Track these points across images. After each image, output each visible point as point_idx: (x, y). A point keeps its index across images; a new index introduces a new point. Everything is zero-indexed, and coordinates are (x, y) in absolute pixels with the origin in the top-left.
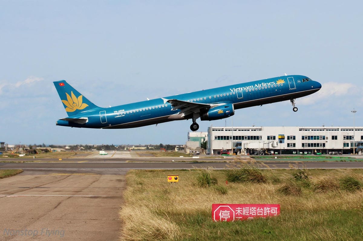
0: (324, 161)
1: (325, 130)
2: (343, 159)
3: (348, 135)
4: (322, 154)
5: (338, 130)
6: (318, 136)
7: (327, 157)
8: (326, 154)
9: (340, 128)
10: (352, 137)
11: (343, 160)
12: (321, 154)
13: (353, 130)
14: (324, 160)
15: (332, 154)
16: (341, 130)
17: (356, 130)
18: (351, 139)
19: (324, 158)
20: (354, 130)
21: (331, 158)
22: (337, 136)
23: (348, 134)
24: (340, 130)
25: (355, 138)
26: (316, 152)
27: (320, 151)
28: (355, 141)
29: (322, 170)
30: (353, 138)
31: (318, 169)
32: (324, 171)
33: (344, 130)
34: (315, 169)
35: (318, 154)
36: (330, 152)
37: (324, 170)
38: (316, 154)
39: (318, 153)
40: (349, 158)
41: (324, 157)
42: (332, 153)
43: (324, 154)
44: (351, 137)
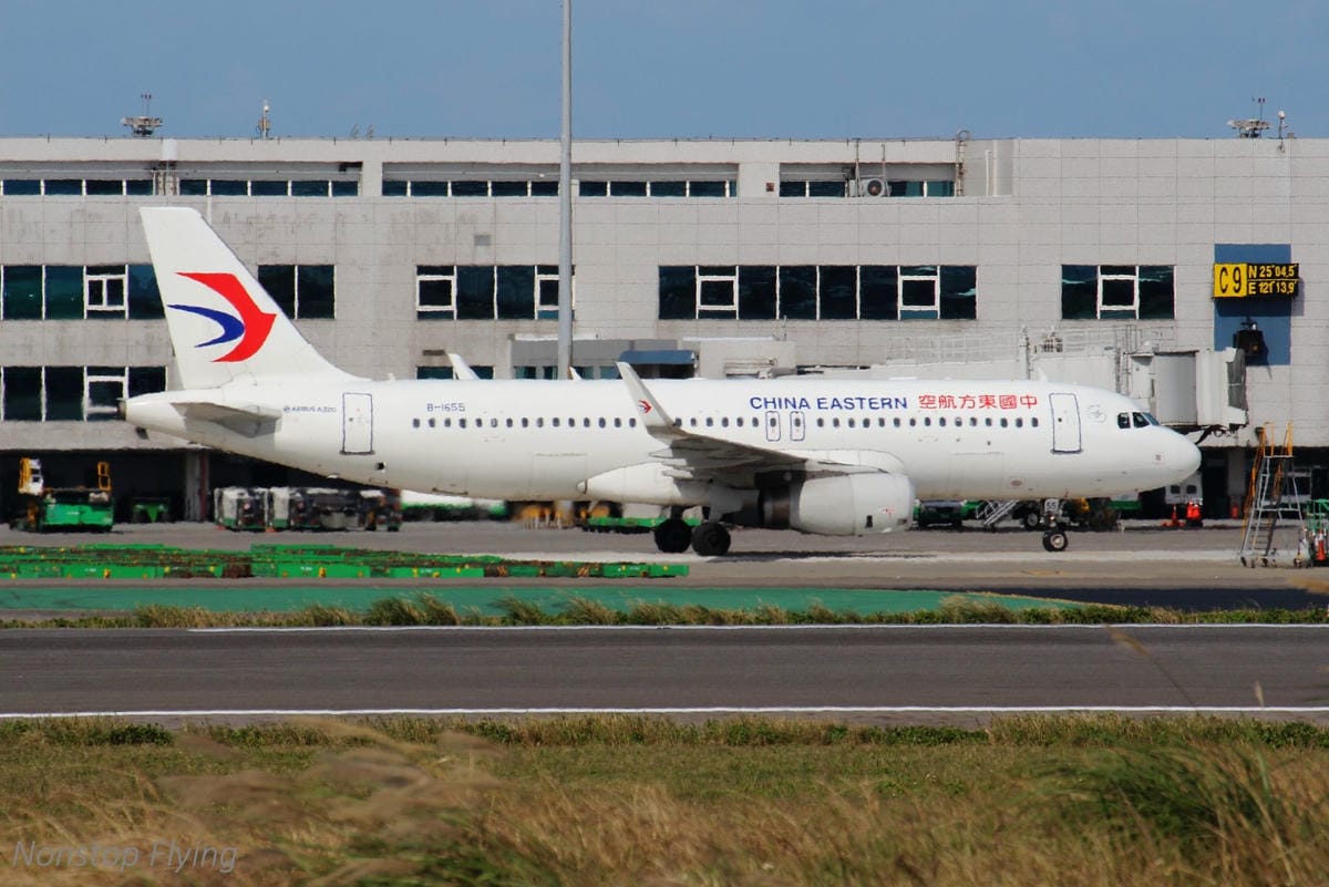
0: (147, 621)
1: (170, 181)
2: (407, 587)
3: (482, 258)
4: (118, 519)
5: (348, 188)
6: (66, 275)
7: (184, 567)
8: (177, 513)
9: (374, 156)
10: (539, 278)
11: (408, 601)
12: (105, 519)
13: (547, 188)
14: (151, 603)
15: (253, 518)
16: (392, 188)
17: (592, 188)
18: (517, 309)
19: (149, 575)
20: (570, 187)
21: (240, 569)
22: (327, 271)
23: (482, 240)
24: (371, 182)
25: (577, 293)
26: (35, 488)
27: (92, 481)
28: (585, 335)
29: (117, 738)
30: (551, 293)
31: (59, 735)
32: (146, 748)
33: (422, 189)
34: (21, 727)
35: (71, 514)
36: (232, 494)
37: (135, 735)
38: (41, 515)
39: (66, 499)
40: (493, 570)
41: (150, 557)
42: (257, 504)
43: (145, 519)
44: (518, 276)
